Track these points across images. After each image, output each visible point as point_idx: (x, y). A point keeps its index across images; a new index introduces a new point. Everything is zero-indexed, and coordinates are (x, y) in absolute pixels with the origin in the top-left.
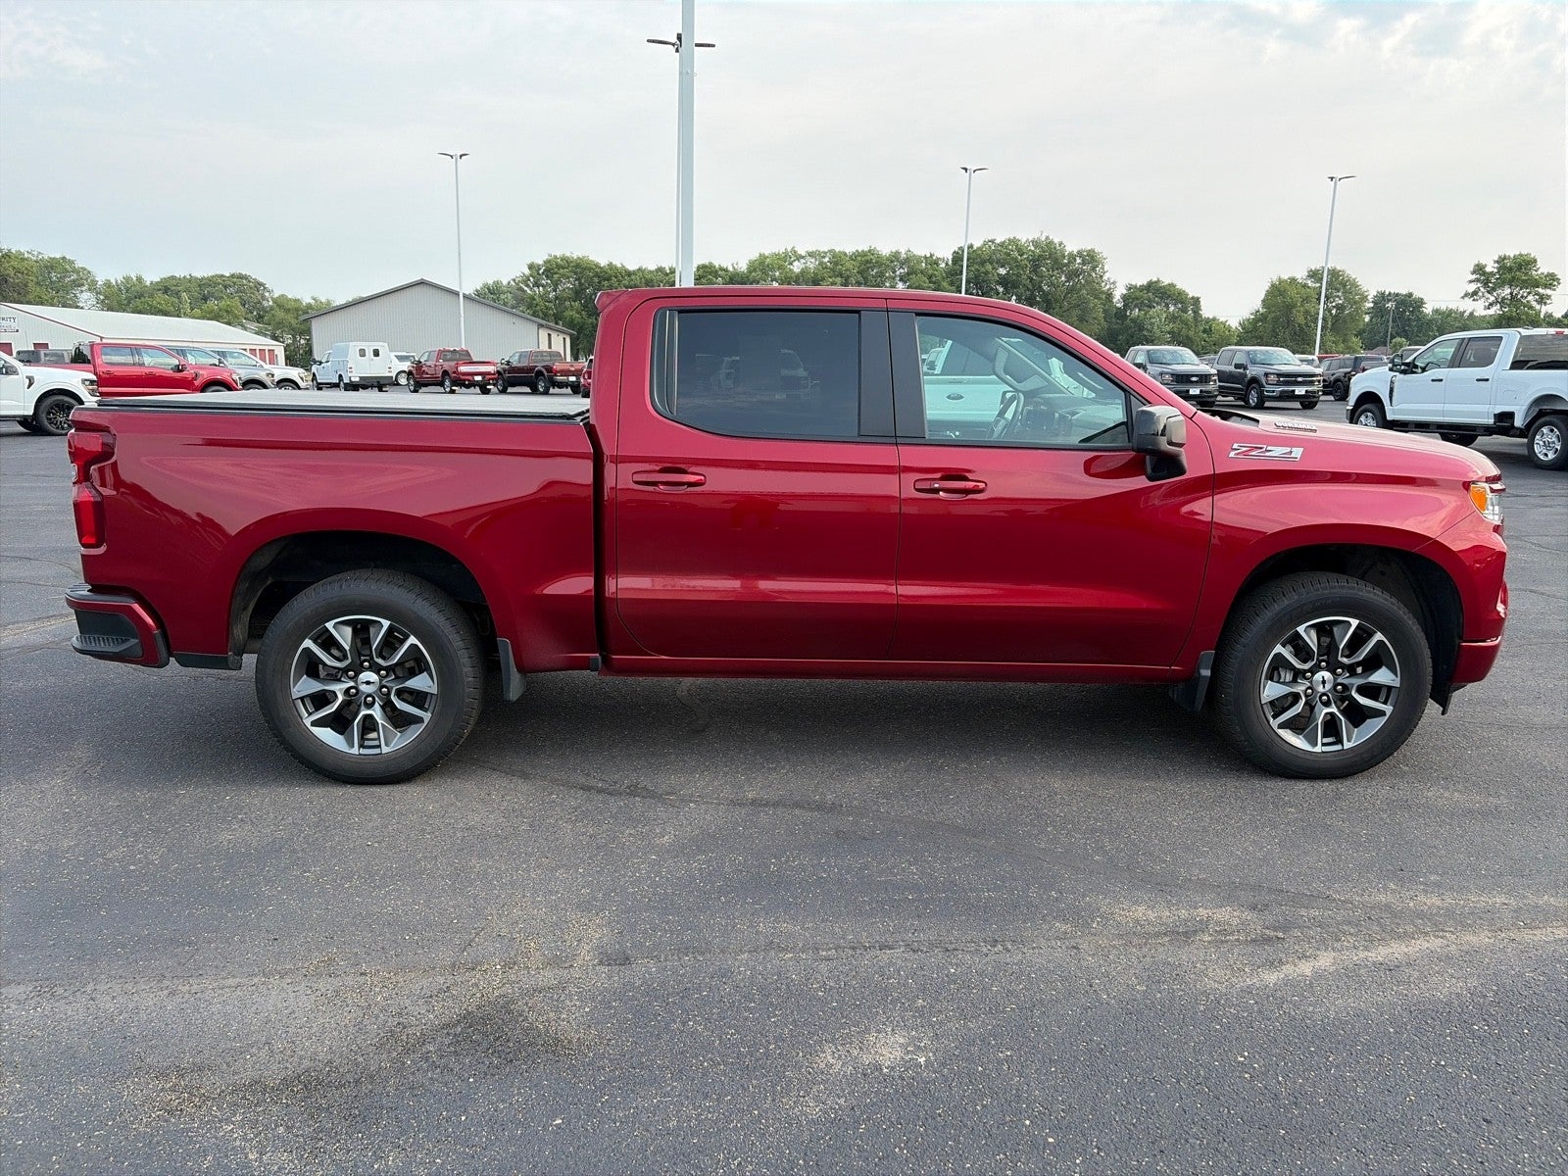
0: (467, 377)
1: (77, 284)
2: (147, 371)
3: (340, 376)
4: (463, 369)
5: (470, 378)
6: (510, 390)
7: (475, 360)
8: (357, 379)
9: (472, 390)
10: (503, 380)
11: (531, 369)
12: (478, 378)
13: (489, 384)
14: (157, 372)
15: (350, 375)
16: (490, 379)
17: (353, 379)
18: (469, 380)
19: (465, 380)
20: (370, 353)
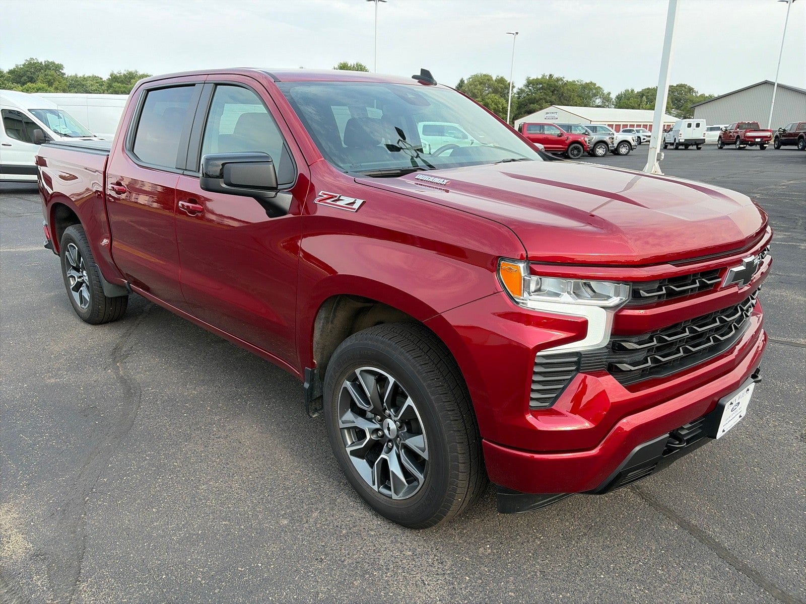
0: (750, 139)
1: (595, 95)
2: (545, 136)
3: (675, 139)
4: (749, 134)
5: (753, 140)
6: (782, 147)
7: (761, 129)
8: (683, 141)
9: (754, 147)
10: (779, 141)
11: (795, 135)
12: (758, 140)
13: (766, 144)
14: (550, 137)
15: (679, 138)
16: (765, 141)
17: (681, 141)
18: (751, 141)
19: (749, 141)
20: (693, 125)
